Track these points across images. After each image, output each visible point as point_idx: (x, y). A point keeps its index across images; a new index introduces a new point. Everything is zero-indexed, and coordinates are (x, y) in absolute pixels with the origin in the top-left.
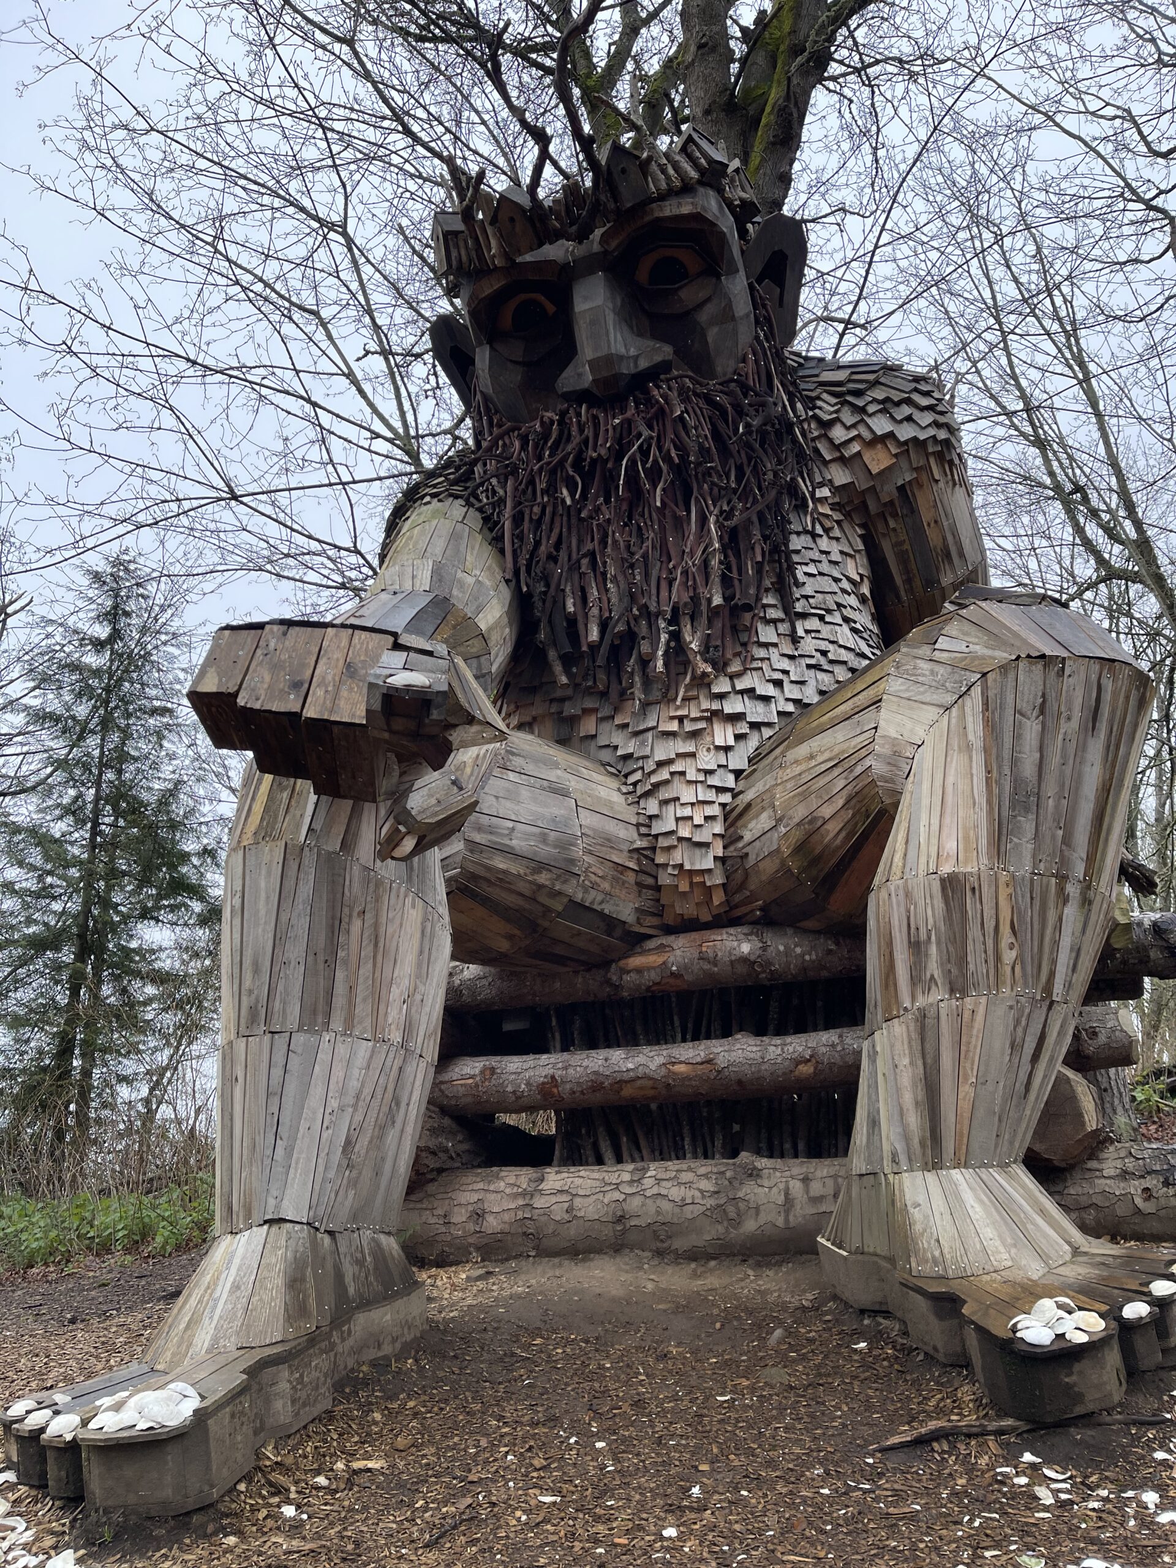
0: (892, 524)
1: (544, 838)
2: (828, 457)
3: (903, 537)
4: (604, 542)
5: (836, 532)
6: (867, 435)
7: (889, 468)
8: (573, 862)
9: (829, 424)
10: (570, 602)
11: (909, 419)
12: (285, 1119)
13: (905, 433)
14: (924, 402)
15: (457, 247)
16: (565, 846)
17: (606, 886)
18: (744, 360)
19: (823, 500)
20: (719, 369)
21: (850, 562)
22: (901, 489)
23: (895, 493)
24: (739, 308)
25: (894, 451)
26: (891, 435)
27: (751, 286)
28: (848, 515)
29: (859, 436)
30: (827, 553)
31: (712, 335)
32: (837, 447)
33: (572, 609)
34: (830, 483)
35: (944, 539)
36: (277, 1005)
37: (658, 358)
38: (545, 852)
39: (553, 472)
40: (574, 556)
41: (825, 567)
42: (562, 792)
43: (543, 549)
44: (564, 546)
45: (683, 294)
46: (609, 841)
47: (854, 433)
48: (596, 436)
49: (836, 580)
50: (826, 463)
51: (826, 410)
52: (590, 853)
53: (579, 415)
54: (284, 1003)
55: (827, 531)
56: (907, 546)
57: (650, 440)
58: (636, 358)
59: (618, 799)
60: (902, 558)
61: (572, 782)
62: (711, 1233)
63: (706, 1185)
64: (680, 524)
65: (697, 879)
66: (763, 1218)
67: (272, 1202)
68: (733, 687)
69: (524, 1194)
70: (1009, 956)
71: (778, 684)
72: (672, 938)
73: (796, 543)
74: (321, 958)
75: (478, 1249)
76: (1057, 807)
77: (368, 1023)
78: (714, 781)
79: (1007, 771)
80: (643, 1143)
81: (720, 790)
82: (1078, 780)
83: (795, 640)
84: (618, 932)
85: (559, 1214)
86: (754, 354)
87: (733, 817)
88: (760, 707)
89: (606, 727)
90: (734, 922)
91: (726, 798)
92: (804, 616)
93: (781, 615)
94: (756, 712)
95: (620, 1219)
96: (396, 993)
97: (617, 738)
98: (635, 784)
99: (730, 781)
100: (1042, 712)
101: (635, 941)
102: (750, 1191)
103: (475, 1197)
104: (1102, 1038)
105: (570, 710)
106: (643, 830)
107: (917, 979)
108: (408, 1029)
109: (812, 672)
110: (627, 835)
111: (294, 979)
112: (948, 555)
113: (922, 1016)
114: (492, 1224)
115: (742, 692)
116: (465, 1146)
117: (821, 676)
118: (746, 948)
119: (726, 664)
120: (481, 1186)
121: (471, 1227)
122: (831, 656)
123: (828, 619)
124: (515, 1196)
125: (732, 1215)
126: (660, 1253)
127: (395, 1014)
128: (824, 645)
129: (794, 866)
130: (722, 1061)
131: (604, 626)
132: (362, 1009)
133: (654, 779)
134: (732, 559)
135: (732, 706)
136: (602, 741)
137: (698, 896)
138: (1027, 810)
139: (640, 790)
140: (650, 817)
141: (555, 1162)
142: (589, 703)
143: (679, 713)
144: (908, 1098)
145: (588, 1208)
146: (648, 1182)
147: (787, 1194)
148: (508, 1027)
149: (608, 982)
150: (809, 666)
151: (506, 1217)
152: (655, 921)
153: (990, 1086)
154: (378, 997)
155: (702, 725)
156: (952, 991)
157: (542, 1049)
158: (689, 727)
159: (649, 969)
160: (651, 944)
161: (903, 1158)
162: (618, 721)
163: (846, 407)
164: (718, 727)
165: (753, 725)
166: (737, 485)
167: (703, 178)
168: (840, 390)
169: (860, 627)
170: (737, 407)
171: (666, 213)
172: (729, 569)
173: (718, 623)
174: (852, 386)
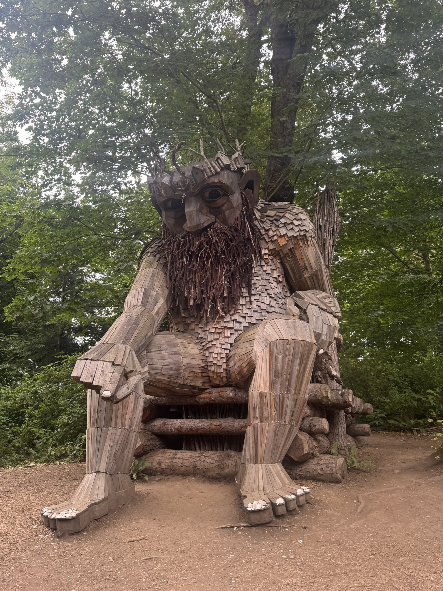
0: (288, 259)
1: (171, 369)
2: (267, 241)
3: (292, 263)
4: (195, 274)
5: (270, 263)
6: (278, 234)
7: (286, 244)
8: (180, 374)
9: (268, 230)
10: (186, 292)
11: (292, 229)
12: (100, 448)
13: (290, 234)
16: (177, 370)
17: (191, 378)
18: (237, 219)
19: (266, 254)
20: (229, 222)
21: (275, 272)
22: (290, 250)
23: (288, 251)
24: (235, 204)
25: (287, 239)
26: (286, 234)
27: (241, 193)
28: (275, 257)
30: (266, 271)
31: (227, 213)
32: (270, 238)
33: (186, 295)
34: (268, 248)
35: (305, 263)
37: (210, 222)
38: (172, 373)
39: (182, 253)
40: (188, 279)
42: (178, 354)
43: (178, 277)
44: (185, 276)
45: (218, 202)
46: (193, 366)
47: (275, 233)
48: (193, 243)
49: (268, 280)
50: (267, 242)
51: (267, 226)
52: (186, 370)
53: (189, 236)
54: (100, 420)
55: (266, 263)
56: (293, 265)
57: (207, 248)
58: (203, 223)
59: (197, 352)
60: (292, 269)
61: (182, 350)
62: (217, 472)
63: (217, 459)
64: (216, 271)
65: (218, 375)
66: (230, 468)
67: (97, 467)
68: (231, 318)
69: (171, 458)
70: (274, 413)
71: (244, 317)
72: (213, 389)
74: (109, 409)
75: (160, 472)
76: (286, 377)
77: (120, 424)
78: (224, 347)
79: (274, 368)
80: (206, 444)
81: (226, 349)
82: (292, 371)
83: (251, 303)
84: (197, 389)
85: (180, 464)
86: (241, 217)
87: (229, 358)
88: (238, 324)
89: (197, 327)
91: (227, 352)
92: (255, 295)
93: (247, 295)
94: (237, 326)
95: (195, 467)
96: (128, 417)
97: (200, 331)
98: (203, 346)
99: (229, 346)
100: (283, 353)
101: (202, 390)
102: (227, 461)
103: (159, 458)
104: (317, 427)
105: (188, 321)
106: (204, 361)
107: (254, 417)
108: (131, 425)
109: (255, 313)
110: (200, 363)
111: (102, 415)
112: (306, 268)
113: (254, 426)
114: (163, 466)
115: (233, 320)
116: (159, 443)
117: (258, 314)
118: (231, 394)
119: (229, 311)
120: (161, 455)
121: (158, 466)
122: (262, 308)
123: (263, 294)
124: (169, 458)
125: (222, 467)
126: (204, 476)
127: (127, 422)
128: (259, 304)
130: (223, 426)
131: (194, 301)
132: (119, 421)
133: (208, 346)
135: (230, 325)
136: (196, 331)
137: (219, 379)
139: (205, 348)
140: (207, 357)
141: (183, 448)
142: (192, 320)
143: (215, 326)
144: (251, 446)
145: (187, 464)
146: (203, 457)
147: (236, 462)
148: (171, 410)
149: (196, 401)
150: (254, 311)
151: (166, 464)
152: (208, 384)
153: (269, 445)
154: (123, 418)
155: (221, 331)
156: (261, 421)
157: (180, 417)
158: (218, 331)
159: (206, 398)
160: (207, 391)
161: (249, 460)
162: (200, 326)
163: (274, 225)
164: (226, 331)
165: (236, 330)
166: (233, 260)
167: (222, 169)
168: (272, 219)
169: (273, 296)
170: (233, 236)
171: (211, 182)
172: (230, 284)
173: (226, 301)
174: (275, 217)
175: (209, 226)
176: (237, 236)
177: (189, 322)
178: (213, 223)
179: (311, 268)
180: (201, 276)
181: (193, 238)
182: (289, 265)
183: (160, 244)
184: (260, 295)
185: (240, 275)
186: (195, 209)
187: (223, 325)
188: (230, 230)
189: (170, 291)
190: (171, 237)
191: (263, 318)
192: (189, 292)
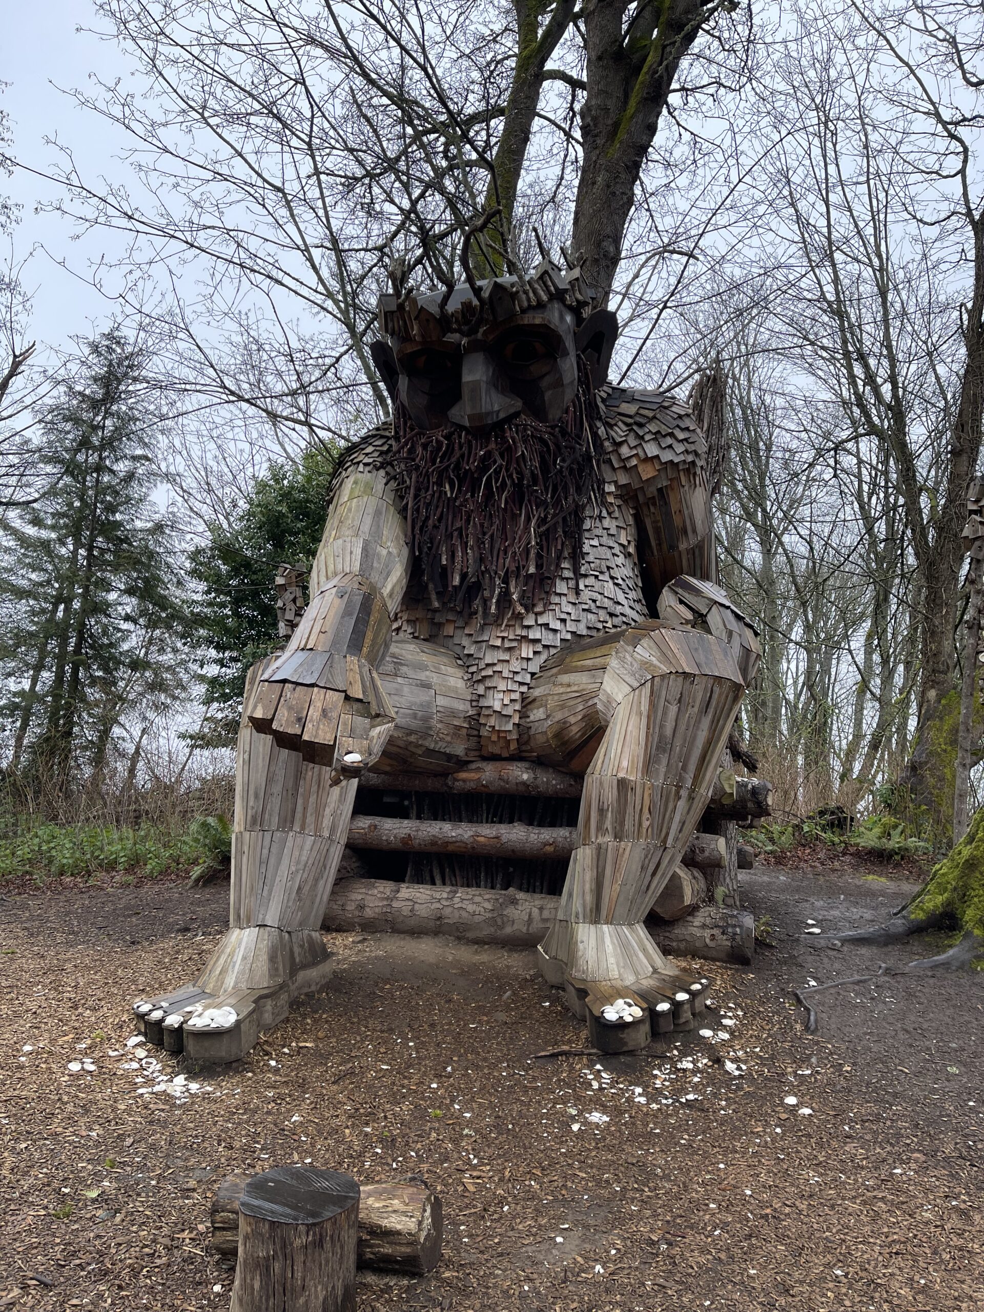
0: (652, 510)
1: (415, 716)
2: (616, 466)
3: (659, 518)
4: (468, 521)
5: (617, 514)
6: (642, 455)
7: (654, 477)
8: (430, 728)
9: (621, 443)
10: (444, 558)
11: (670, 446)
12: (269, 876)
13: (666, 456)
14: (681, 436)
15: (392, 320)
16: (426, 719)
17: (448, 738)
18: (567, 411)
19: (609, 493)
20: (550, 417)
21: (623, 532)
22: (660, 490)
23: (656, 493)
24: (566, 380)
25: (657, 467)
26: (657, 457)
27: (578, 356)
28: (625, 501)
29: (637, 454)
30: (607, 529)
31: (548, 395)
32: (623, 460)
33: (444, 563)
34: (616, 482)
35: (684, 522)
36: (267, 816)
37: (512, 411)
38: (415, 724)
39: (441, 473)
40: (450, 529)
41: (605, 540)
42: (426, 686)
43: (431, 522)
44: (444, 521)
45: (532, 369)
46: (453, 713)
47: (635, 452)
48: (470, 453)
49: (611, 548)
50: (614, 469)
51: (619, 432)
52: (441, 721)
53: (460, 437)
54: (270, 815)
56: (660, 524)
57: (501, 466)
58: (498, 411)
59: (460, 684)
60: (657, 530)
61: (435, 679)
62: (487, 931)
63: (488, 906)
64: (515, 517)
65: (502, 735)
66: (516, 927)
67: (261, 916)
68: (536, 621)
69: (387, 899)
70: (646, 824)
71: (563, 621)
72: (485, 764)
73: (587, 524)
74: (290, 793)
75: (360, 925)
76: (681, 751)
77: (312, 827)
78: (518, 678)
79: (657, 730)
80: (457, 873)
81: (521, 684)
82: (694, 738)
83: (577, 592)
84: (454, 760)
85: (406, 912)
86: (574, 407)
87: (527, 703)
88: (551, 635)
89: (459, 632)
90: (521, 759)
91: (524, 689)
92: (586, 576)
93: (571, 575)
94: (548, 638)
95: (439, 918)
96: (328, 811)
97: (465, 642)
98: (472, 673)
99: (528, 679)
100: (680, 701)
101: (463, 764)
102: (510, 911)
103: (360, 897)
104: (707, 854)
105: (438, 618)
106: (474, 704)
107: (599, 828)
108: (333, 830)
109: (585, 614)
110: (464, 707)
111: (275, 804)
112: (685, 532)
113: (599, 847)
114: (369, 913)
115: (541, 625)
116: (356, 865)
117: (590, 616)
118: (525, 777)
119: (534, 605)
120: (363, 890)
121: (357, 913)
122: (598, 604)
123: (601, 577)
124: (383, 899)
125: (500, 923)
126: (459, 938)
127: (326, 822)
128: (595, 596)
129: (553, 743)
130: (504, 839)
131: (464, 576)
132: (310, 819)
133: (484, 673)
134: (544, 543)
135: (534, 634)
136: (456, 641)
137: (502, 743)
138: (664, 751)
139: (476, 678)
140: (479, 696)
141: (407, 879)
142: (451, 617)
143: (503, 634)
144: (588, 886)
145: (423, 911)
146: (456, 900)
147: (530, 915)
148: (387, 800)
149: (446, 785)
150: (584, 610)
151: (377, 910)
152: (477, 753)
153: (628, 887)
154: (319, 815)
155: (514, 644)
156: (615, 838)
157: (406, 816)
158: (507, 645)
159: (470, 780)
160: (473, 766)
161: (581, 916)
162: (467, 631)
163: (632, 434)
164: (524, 646)
165: (545, 647)
166: (552, 498)
167: (552, 297)
168: (630, 421)
169: (620, 581)
170: (558, 446)
171: (526, 322)
172: (542, 549)
173: (531, 583)
174: (638, 419)
175: (509, 419)
176: (566, 447)
177: (443, 620)
178: (517, 415)
179: (694, 531)
180: (482, 525)
181: (470, 442)
182: (653, 522)
183: (385, 448)
184: (596, 577)
185: (564, 532)
186: (484, 379)
187: (518, 632)
188: (550, 433)
189: (412, 551)
190: (415, 435)
191: (600, 626)
192: (452, 556)
